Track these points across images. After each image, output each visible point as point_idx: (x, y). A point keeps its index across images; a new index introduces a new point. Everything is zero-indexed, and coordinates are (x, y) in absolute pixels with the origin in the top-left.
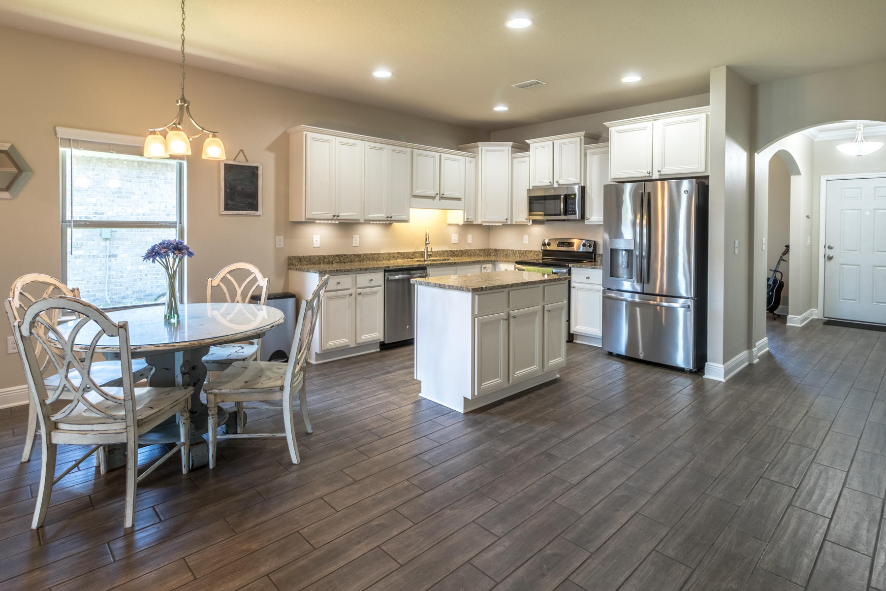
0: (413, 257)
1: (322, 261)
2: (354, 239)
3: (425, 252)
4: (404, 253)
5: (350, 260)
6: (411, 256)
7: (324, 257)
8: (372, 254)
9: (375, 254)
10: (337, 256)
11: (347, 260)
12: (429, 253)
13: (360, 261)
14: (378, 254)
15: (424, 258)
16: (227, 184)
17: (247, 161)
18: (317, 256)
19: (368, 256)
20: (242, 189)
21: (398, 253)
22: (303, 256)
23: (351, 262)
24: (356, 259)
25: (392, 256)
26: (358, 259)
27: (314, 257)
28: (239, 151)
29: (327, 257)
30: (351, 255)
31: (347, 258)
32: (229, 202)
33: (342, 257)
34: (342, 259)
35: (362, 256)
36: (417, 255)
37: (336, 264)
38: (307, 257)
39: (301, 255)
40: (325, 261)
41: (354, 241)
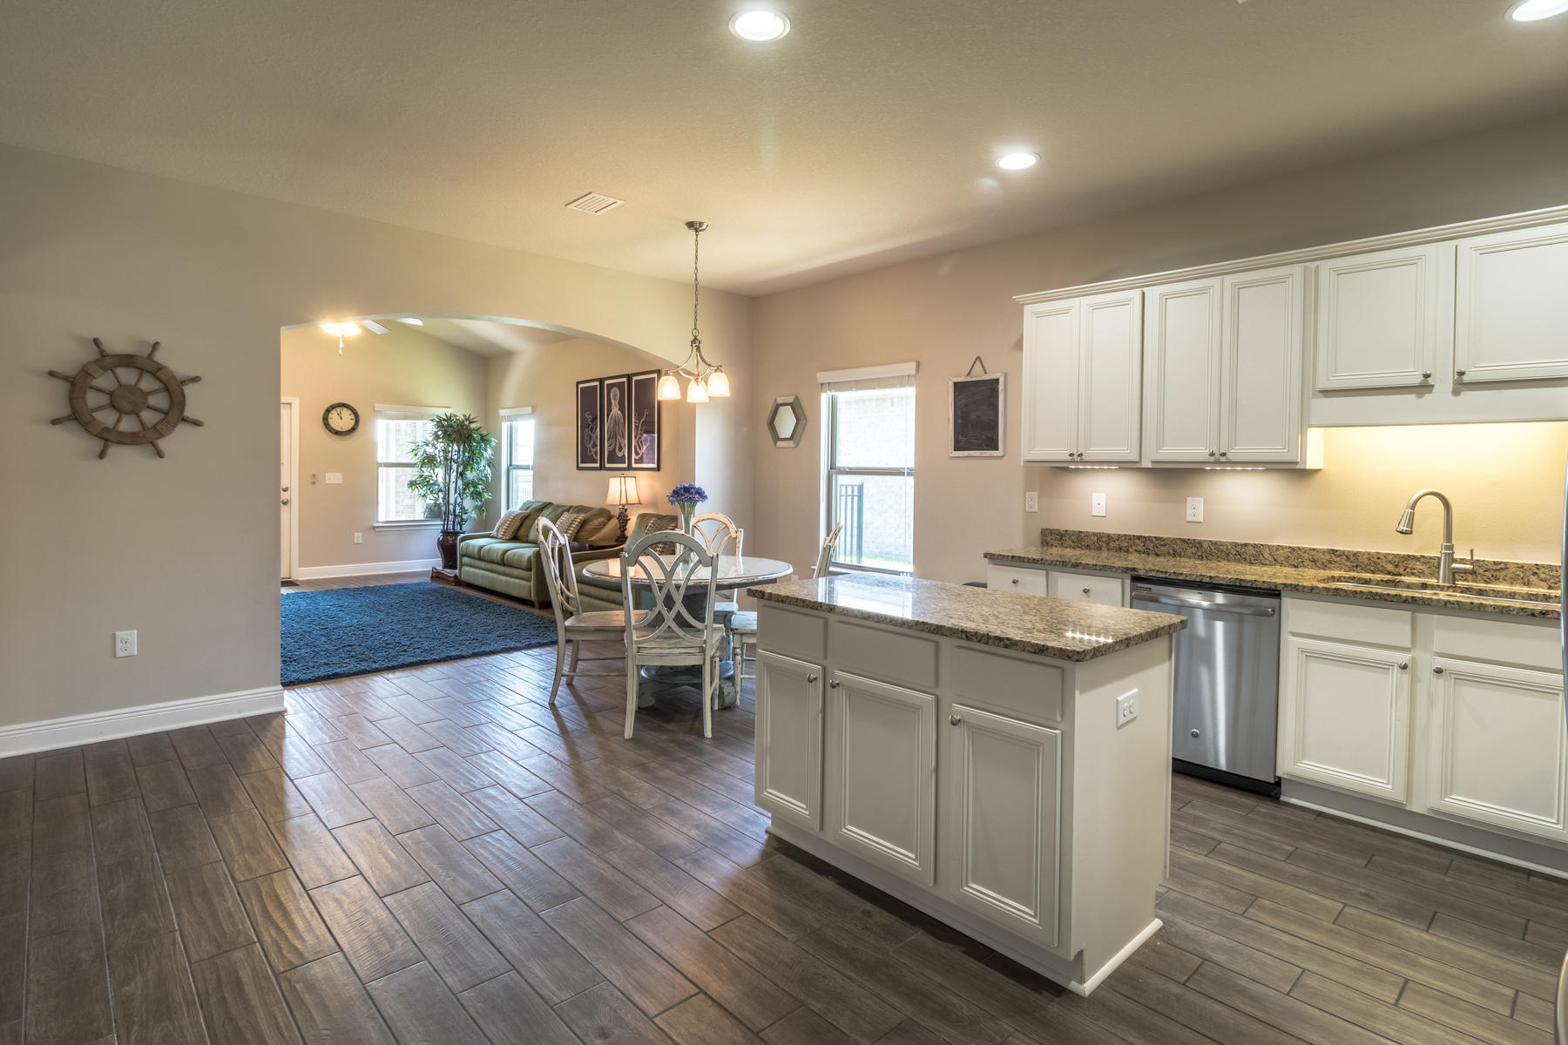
0: (1401, 570)
1: (1104, 545)
2: (1189, 505)
3: (1439, 559)
4: (1355, 554)
5: (1171, 551)
6: (1390, 567)
7: (1109, 536)
8: (1236, 545)
9: (1246, 545)
10: (1139, 538)
11: (1165, 549)
12: (1454, 565)
13: (1201, 557)
14: (1255, 546)
15: (1438, 579)
16: (959, 412)
17: (986, 373)
18: (1094, 534)
19: (1225, 549)
20: (978, 416)
21: (1333, 552)
22: (1066, 531)
23: (1174, 555)
24: (1189, 552)
25: (1306, 555)
26: (1194, 550)
27: (1088, 534)
28: (974, 359)
29: (1115, 537)
30: (1174, 540)
31: (1165, 545)
32: (961, 438)
33: (1152, 542)
34: (1151, 546)
35: (1205, 545)
36: (1418, 566)
37: (1136, 555)
38: (1074, 533)
39: (1063, 528)
40: (1112, 544)
41: (1189, 512)
